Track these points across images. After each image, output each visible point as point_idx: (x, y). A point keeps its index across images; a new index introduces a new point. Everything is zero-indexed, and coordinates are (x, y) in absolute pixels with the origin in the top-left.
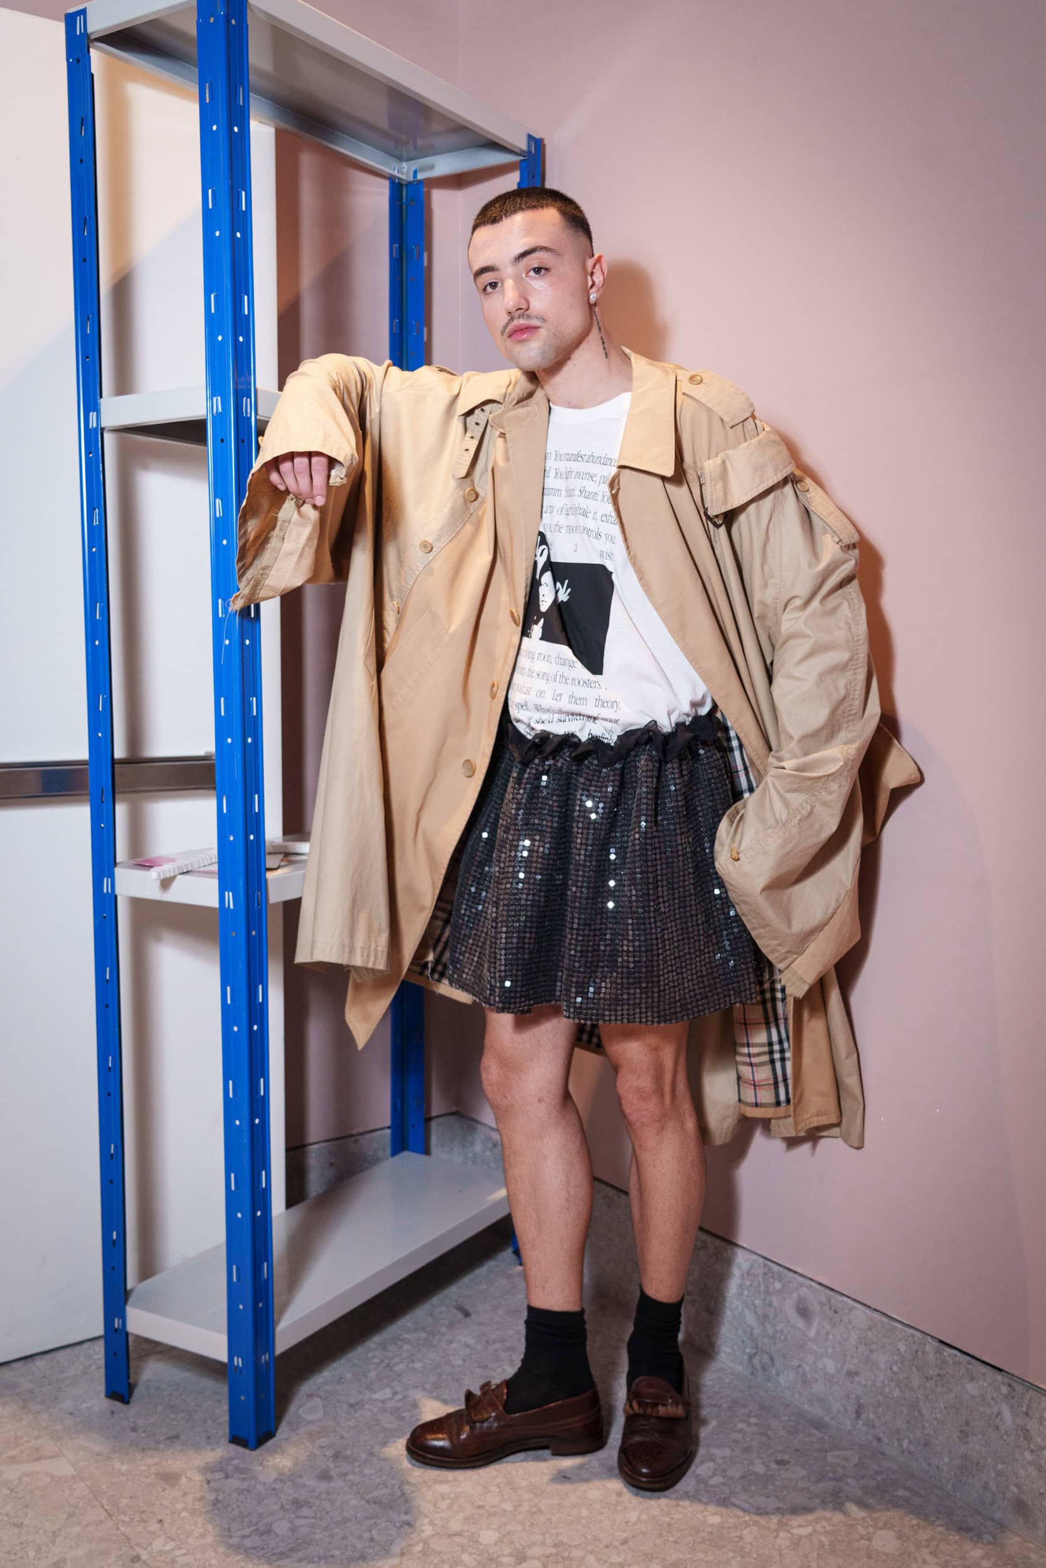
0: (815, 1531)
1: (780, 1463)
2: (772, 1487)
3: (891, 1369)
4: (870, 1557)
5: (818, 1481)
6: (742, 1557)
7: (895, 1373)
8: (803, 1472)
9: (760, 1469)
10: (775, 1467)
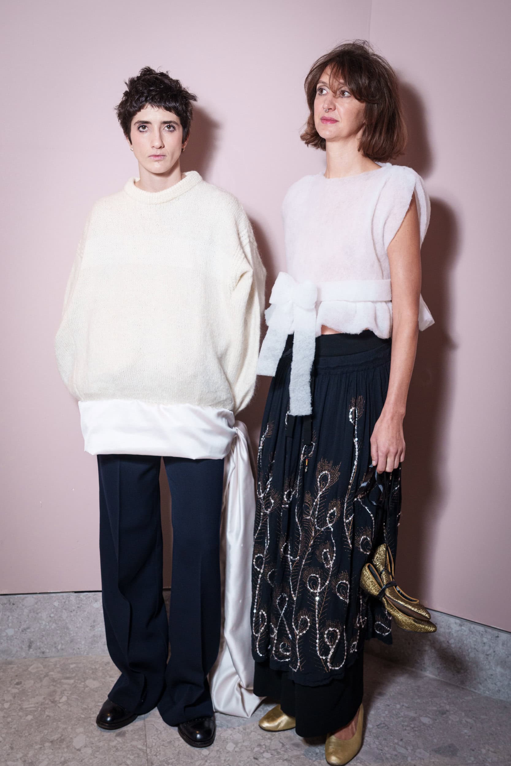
0: (67, 697)
1: (18, 684)
2: (30, 693)
3: (50, 616)
4: (97, 692)
5: (41, 681)
6: (59, 721)
7: (52, 617)
8: (32, 682)
9: (15, 691)
10: (19, 686)
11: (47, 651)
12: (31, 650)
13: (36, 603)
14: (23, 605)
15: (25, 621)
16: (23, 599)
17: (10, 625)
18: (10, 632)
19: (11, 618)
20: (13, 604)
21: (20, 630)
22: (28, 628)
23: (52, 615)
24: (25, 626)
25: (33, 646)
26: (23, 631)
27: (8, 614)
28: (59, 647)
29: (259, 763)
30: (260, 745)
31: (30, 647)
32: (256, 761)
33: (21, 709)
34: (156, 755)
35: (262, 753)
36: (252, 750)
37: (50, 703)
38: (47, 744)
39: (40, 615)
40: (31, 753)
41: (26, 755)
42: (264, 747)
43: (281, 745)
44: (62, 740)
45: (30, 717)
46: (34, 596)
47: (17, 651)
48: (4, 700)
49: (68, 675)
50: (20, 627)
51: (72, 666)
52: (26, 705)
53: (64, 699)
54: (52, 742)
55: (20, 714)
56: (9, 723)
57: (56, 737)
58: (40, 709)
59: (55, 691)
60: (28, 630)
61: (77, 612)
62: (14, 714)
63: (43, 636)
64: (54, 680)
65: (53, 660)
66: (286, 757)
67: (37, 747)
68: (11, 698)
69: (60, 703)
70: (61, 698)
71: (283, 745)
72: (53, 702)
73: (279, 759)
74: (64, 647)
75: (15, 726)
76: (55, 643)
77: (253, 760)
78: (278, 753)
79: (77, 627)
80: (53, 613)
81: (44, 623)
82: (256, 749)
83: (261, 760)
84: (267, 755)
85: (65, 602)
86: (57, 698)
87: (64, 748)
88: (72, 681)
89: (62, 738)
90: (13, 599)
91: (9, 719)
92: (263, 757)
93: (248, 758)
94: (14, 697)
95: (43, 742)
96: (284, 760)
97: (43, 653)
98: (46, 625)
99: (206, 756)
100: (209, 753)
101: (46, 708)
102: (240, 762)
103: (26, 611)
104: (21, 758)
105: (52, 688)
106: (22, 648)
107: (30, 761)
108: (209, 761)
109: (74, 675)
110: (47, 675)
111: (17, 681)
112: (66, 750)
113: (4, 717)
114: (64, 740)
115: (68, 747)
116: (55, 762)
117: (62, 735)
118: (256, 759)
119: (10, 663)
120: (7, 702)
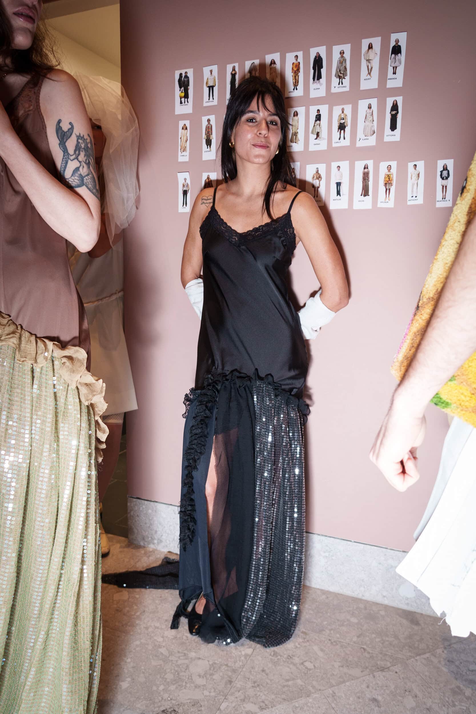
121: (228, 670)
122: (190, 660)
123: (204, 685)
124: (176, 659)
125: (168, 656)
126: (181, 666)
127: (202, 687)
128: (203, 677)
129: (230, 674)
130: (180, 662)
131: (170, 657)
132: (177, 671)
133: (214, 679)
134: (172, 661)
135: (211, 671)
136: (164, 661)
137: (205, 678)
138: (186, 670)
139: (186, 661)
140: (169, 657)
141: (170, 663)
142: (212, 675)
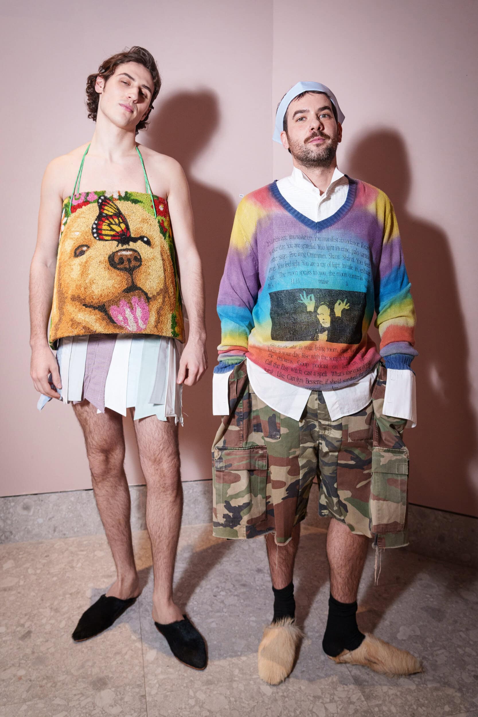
0: (82, 563)
1: (46, 556)
2: (55, 562)
3: (68, 508)
5: (63, 554)
6: (76, 580)
7: (70, 509)
8: (57, 555)
9: (44, 561)
10: (47, 558)
11: (67, 533)
12: (56, 533)
13: (58, 499)
14: (49, 501)
15: (51, 513)
16: (49, 497)
17: (40, 515)
18: (40, 521)
19: (40, 511)
20: (42, 501)
21: (47, 519)
22: (53, 517)
23: (70, 507)
24: (50, 516)
25: (57, 530)
26: (49, 520)
27: (39, 508)
28: (76, 530)
29: (217, 599)
30: (218, 587)
31: (55, 531)
32: (215, 598)
33: (49, 573)
34: (145, 599)
35: (219, 592)
36: (212, 590)
37: (69, 568)
38: (68, 596)
39: (61, 507)
40: (56, 603)
41: (52, 604)
42: (221, 588)
43: (232, 586)
44: (78, 593)
45: (55, 579)
46: (57, 494)
47: (46, 534)
48: (37, 568)
49: (82, 549)
50: (47, 517)
51: (85, 543)
52: (52, 571)
53: (79, 565)
54: (71, 594)
55: (48, 576)
56: (40, 583)
57: (73, 590)
58: (62, 573)
59: (73, 560)
60: (53, 519)
61: (87, 504)
62: (44, 577)
63: (64, 522)
64: (72, 553)
65: (71, 539)
66: (236, 593)
67: (60, 598)
68: (42, 566)
69: (76, 568)
70: (77, 565)
71: (234, 586)
72: (72, 567)
73: (232, 595)
74: (79, 529)
75: (45, 585)
76: (72, 527)
77: (213, 597)
78: (230, 591)
79: (88, 515)
80: (70, 505)
81: (64, 513)
82: (215, 590)
83: (219, 597)
84: (223, 593)
85: (78, 498)
86: (74, 565)
87: (79, 598)
88: (85, 553)
89: (78, 591)
90: (41, 497)
91: (41, 581)
92: (220, 595)
93: (210, 596)
94: (44, 566)
95: (64, 594)
96: (234, 596)
97: (65, 534)
98: (65, 515)
99: (180, 597)
100: (182, 595)
101: (66, 572)
102: (204, 599)
103: (51, 505)
104: (49, 606)
105: (71, 558)
106: (49, 532)
107: (55, 608)
108: (182, 600)
109: (86, 548)
110: (67, 549)
111: (46, 554)
112: (81, 599)
113: (36, 579)
114: (79, 592)
115: (82, 597)
116: (73, 607)
117: (78, 589)
118: (215, 596)
119: (41, 543)
120: (39, 569)
121: (133, 688)
122: (91, 696)
123: (121, 712)
124: (78, 702)
125: (66, 703)
126: (87, 707)
127: (121, 714)
128: (116, 705)
129: (137, 690)
130: (83, 703)
131: (70, 703)
132: (86, 713)
133: (127, 702)
134: (74, 706)
135: (119, 696)
136: (67, 711)
137: (118, 705)
138: (94, 707)
139: (89, 700)
140: (68, 704)
141: (75, 710)
142: (122, 699)
